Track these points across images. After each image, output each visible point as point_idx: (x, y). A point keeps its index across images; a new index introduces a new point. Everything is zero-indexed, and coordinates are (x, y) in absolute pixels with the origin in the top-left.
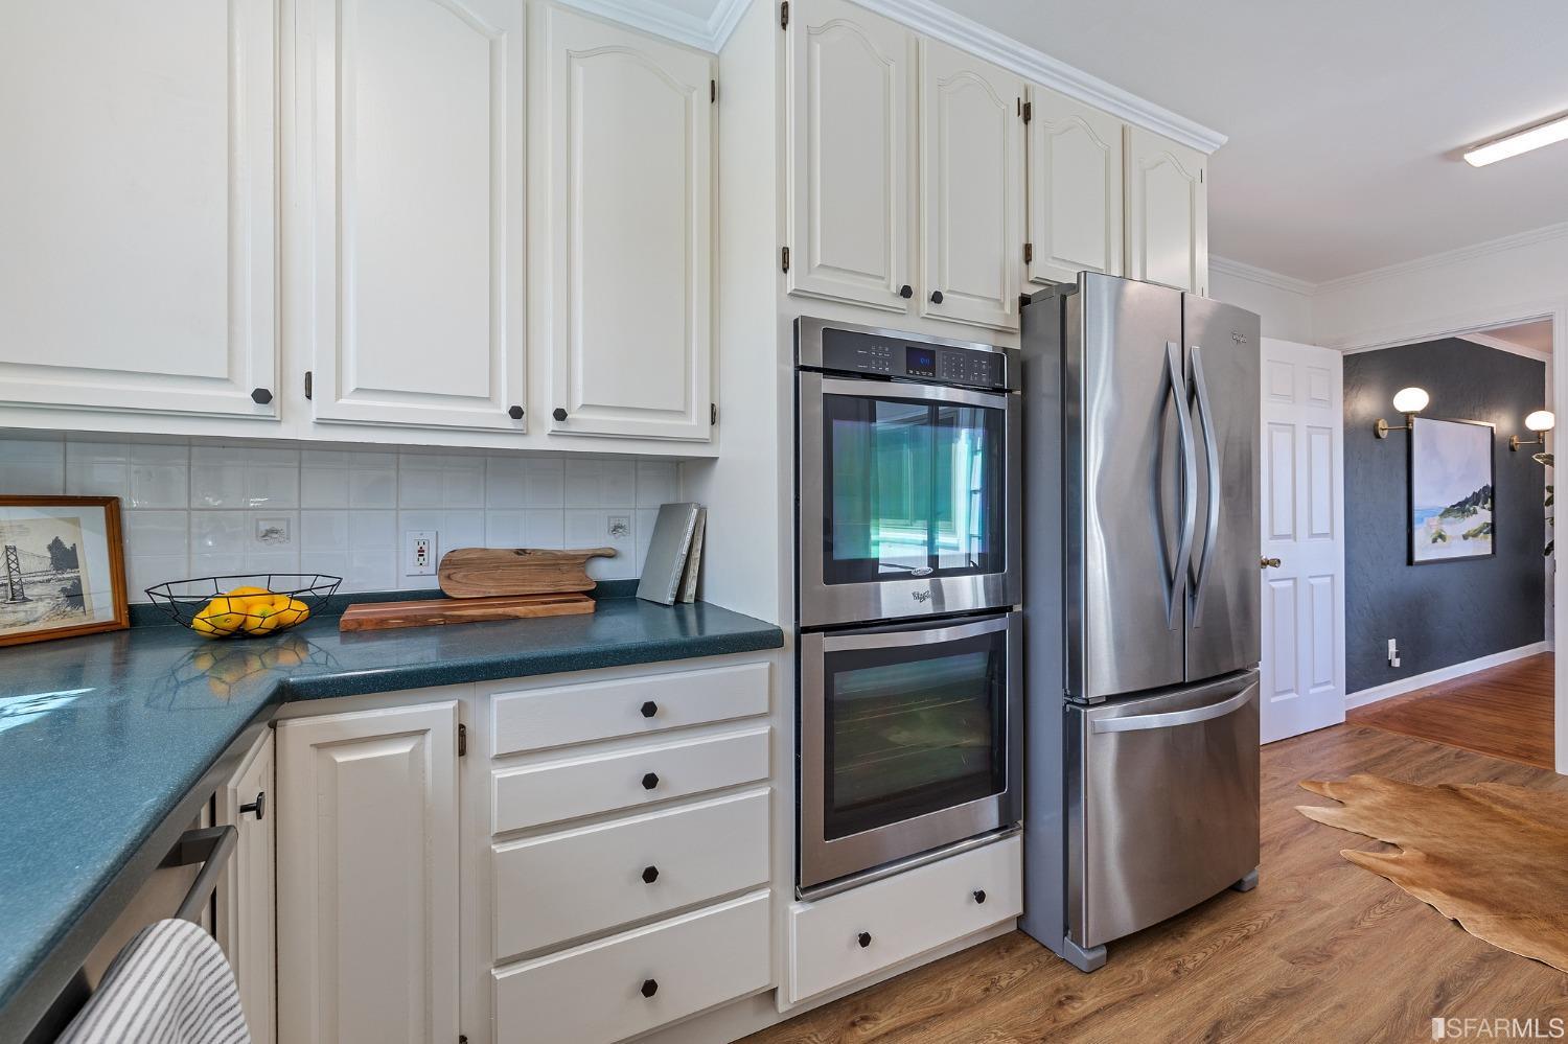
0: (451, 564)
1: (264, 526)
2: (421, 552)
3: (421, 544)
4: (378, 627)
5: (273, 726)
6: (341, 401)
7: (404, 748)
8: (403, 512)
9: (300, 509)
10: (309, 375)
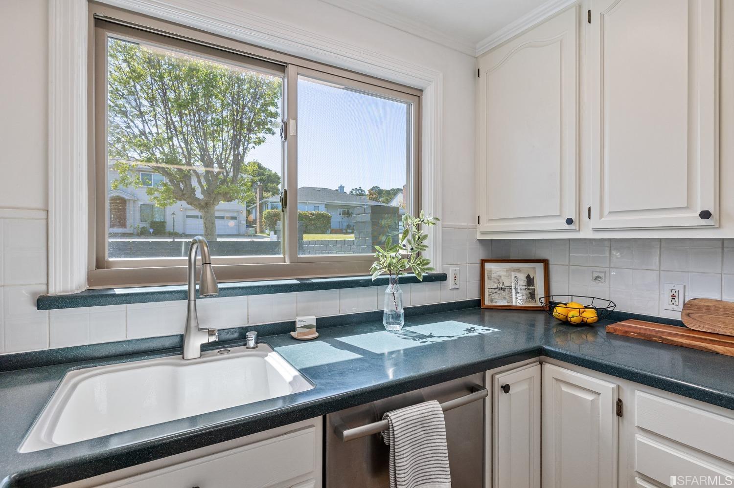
0: (689, 307)
1: (596, 275)
2: (673, 297)
3: (674, 292)
4: (624, 335)
5: (541, 363)
6: (603, 219)
7: (589, 397)
8: (663, 272)
9: (610, 267)
10: (590, 208)
